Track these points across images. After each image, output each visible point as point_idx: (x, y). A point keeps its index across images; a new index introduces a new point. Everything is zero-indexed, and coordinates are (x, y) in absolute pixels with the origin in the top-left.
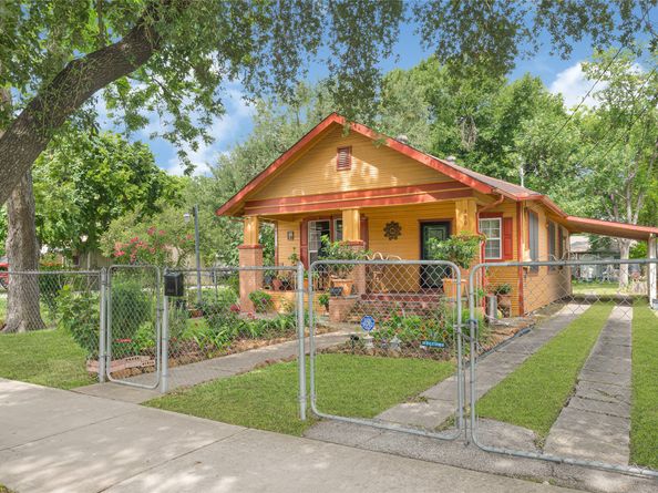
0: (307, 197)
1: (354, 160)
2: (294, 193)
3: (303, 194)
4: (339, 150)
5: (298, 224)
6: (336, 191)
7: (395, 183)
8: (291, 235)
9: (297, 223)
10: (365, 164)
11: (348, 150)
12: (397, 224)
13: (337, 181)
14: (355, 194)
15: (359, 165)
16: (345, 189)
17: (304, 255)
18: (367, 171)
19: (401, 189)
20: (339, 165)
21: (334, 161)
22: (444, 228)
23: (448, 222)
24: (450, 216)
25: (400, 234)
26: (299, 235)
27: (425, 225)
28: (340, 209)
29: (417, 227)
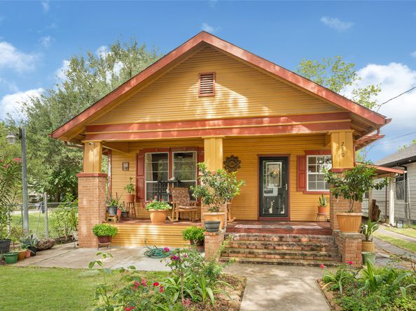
0: (165, 124)
1: (218, 87)
2: (148, 119)
3: (159, 121)
4: (202, 76)
5: (135, 155)
6: (198, 118)
7: (266, 111)
8: (126, 165)
9: (133, 154)
10: (233, 94)
11: (211, 76)
12: (237, 158)
13: (199, 108)
14: (220, 122)
15: (226, 93)
16: (209, 117)
17: (140, 185)
18: (235, 103)
19: (273, 119)
20: (201, 92)
21: (196, 88)
22: (281, 163)
23: (287, 157)
24: (288, 153)
25: (239, 167)
26: (135, 166)
27: (263, 159)
28: (203, 137)
29: (256, 161)
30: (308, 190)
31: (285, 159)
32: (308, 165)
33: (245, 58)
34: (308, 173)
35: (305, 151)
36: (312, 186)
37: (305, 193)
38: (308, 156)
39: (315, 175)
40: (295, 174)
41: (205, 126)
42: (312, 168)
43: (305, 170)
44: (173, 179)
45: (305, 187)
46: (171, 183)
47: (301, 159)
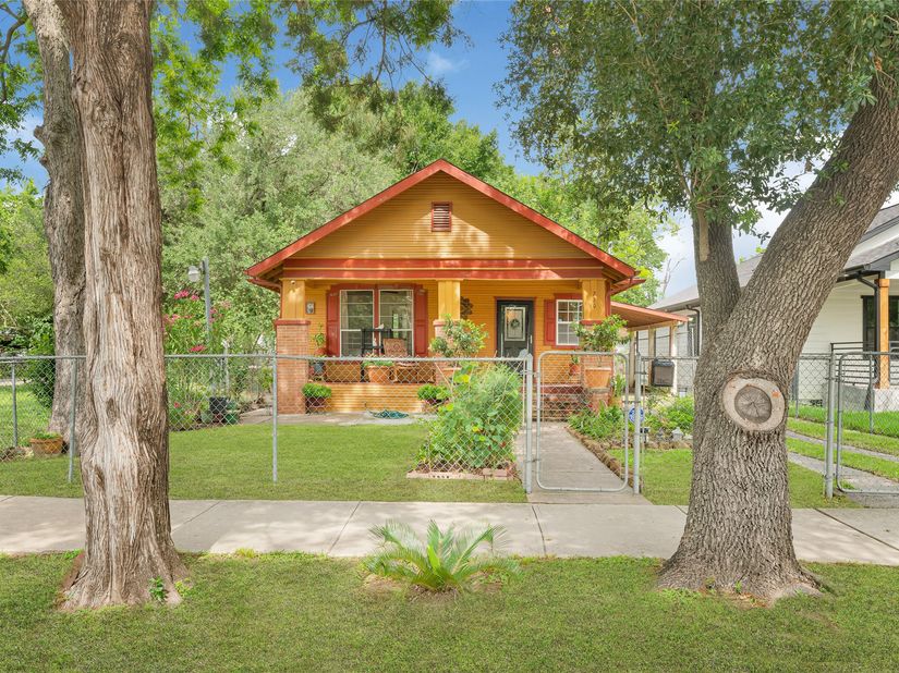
0: (387, 262)
1: (456, 221)
2: (366, 254)
3: (381, 257)
4: (436, 206)
5: (324, 292)
6: (430, 256)
7: (511, 253)
8: (311, 306)
9: (321, 292)
10: (472, 229)
11: (447, 206)
12: (467, 300)
13: (431, 245)
14: (457, 262)
15: (463, 228)
16: (444, 256)
17: (333, 334)
18: (474, 237)
19: (519, 262)
20: (434, 224)
21: (428, 219)
22: (524, 309)
23: (532, 302)
24: (533, 295)
25: (471, 313)
26: (325, 307)
27: (501, 303)
28: (437, 279)
29: (493, 305)
30: (557, 344)
31: (529, 304)
32: (557, 312)
33: (489, 194)
34: (558, 322)
35: (555, 294)
36: (563, 338)
37: (554, 347)
38: (558, 301)
39: (566, 325)
40: (542, 323)
41: (439, 266)
42: (563, 317)
43: (555, 319)
44: (381, 327)
45: (554, 340)
46: (377, 332)
47: (549, 304)
